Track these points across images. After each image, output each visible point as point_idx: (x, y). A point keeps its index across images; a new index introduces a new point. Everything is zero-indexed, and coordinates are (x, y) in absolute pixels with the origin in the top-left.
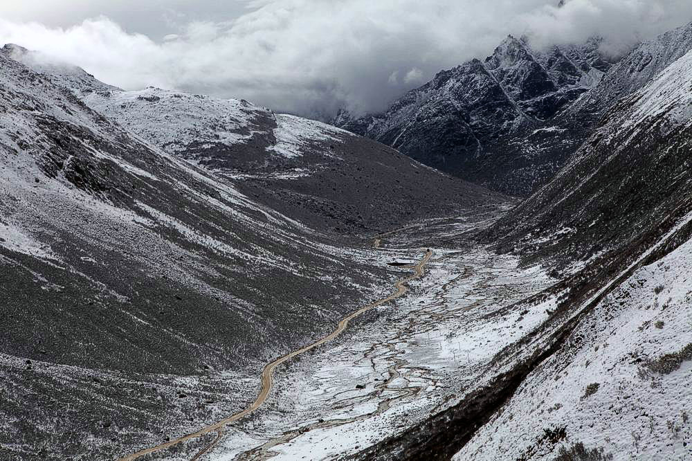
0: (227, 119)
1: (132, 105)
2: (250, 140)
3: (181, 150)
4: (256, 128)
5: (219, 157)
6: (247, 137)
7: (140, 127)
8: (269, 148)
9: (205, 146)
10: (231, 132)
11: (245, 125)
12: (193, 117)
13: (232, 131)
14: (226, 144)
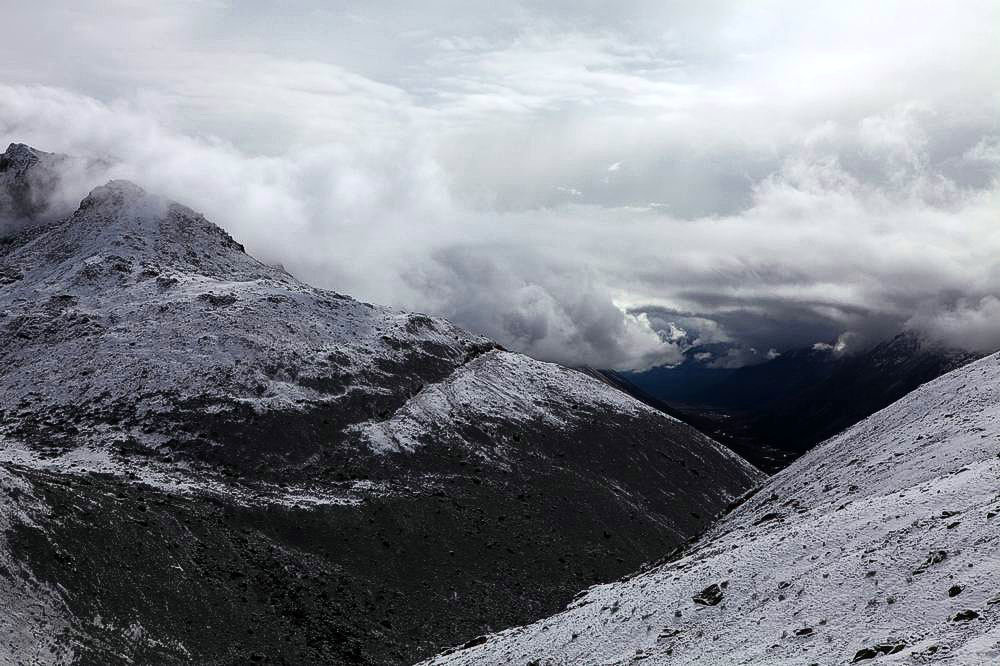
0: (321, 357)
1: (181, 307)
2: (325, 405)
3: (161, 410)
4: (373, 379)
5: (214, 436)
6: (328, 398)
7: (145, 352)
8: (355, 428)
9: (213, 409)
10: (300, 385)
11: (353, 370)
12: (250, 345)
13: (305, 383)
14: (258, 409)
